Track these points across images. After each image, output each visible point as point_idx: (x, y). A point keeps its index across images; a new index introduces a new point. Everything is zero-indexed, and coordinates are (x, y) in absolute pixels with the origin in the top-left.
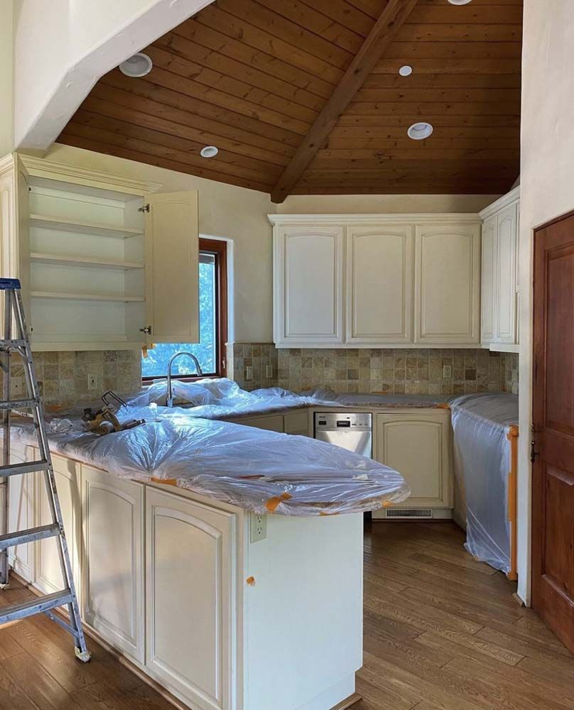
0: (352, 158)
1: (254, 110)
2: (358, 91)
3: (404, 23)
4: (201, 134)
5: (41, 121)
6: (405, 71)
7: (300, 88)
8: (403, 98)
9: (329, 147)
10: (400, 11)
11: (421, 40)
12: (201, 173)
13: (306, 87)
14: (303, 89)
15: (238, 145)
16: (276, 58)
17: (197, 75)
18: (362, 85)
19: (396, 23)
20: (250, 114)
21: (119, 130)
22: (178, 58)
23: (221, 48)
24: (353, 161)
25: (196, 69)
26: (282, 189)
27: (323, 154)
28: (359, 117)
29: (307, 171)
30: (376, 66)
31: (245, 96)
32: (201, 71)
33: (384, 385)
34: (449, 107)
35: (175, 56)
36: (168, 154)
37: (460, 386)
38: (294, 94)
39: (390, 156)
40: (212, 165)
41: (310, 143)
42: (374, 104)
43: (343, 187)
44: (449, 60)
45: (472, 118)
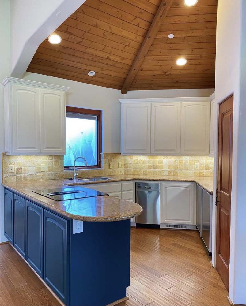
0: (153, 74)
1: (108, 56)
2: (151, 46)
3: (166, 16)
4: (87, 66)
5: (19, 63)
6: (171, 36)
7: (126, 46)
8: (172, 48)
9: (143, 70)
10: (164, 11)
11: (176, 23)
12: (89, 82)
13: (129, 45)
14: (128, 46)
15: (103, 70)
16: (113, 34)
17: (81, 42)
18: (153, 43)
19: (163, 16)
20: (106, 57)
21: (52, 66)
22: (72, 35)
23: (89, 30)
24: (154, 75)
25: (80, 40)
26: (125, 88)
27: (140, 73)
28: (154, 57)
29: (135, 80)
30: (157, 35)
31: (103, 50)
32: (82, 40)
33: (169, 171)
34: (192, 51)
35: (70, 35)
36: (74, 75)
37: (202, 172)
38: (124, 48)
39: (170, 73)
40: (93, 79)
41: (134, 68)
42: (159, 51)
43: (151, 87)
44: (189, 31)
45: (204, 55)
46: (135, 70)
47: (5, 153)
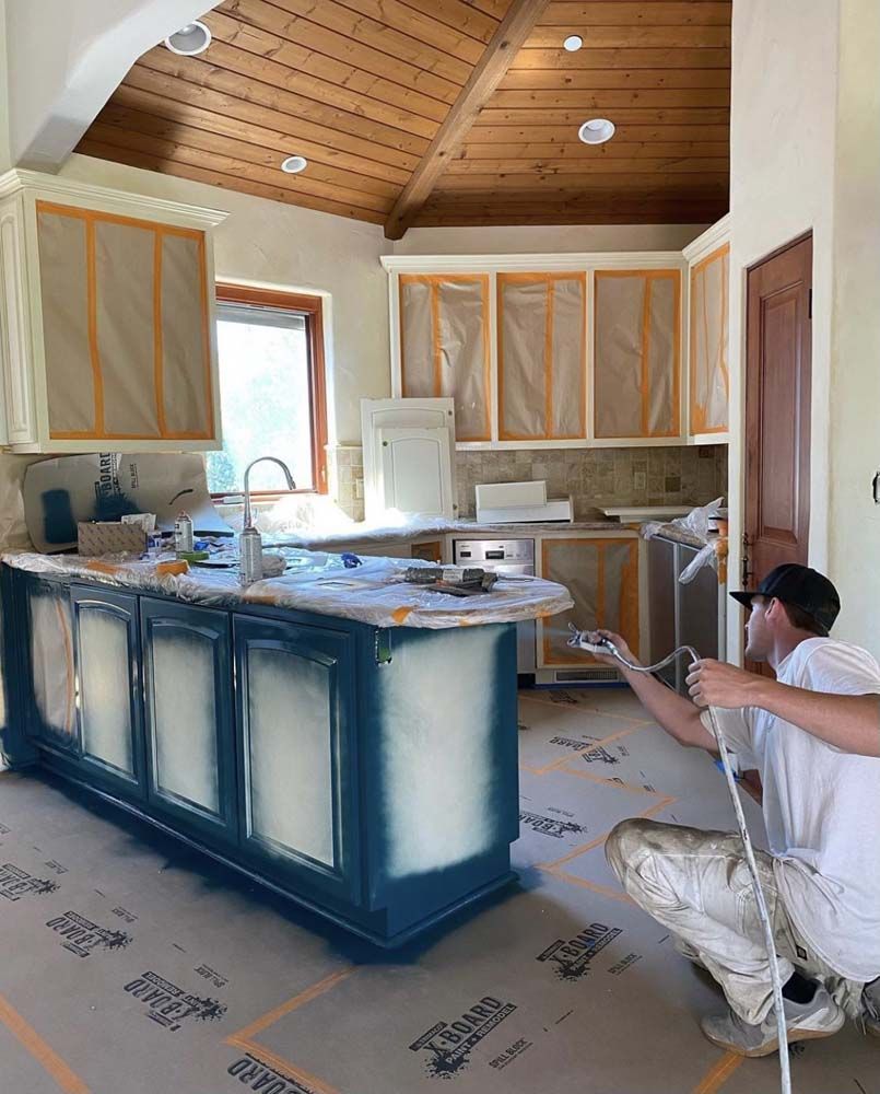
0: (500, 172)
1: (359, 104)
2: (507, 73)
4: (281, 138)
6: (573, 44)
7: (423, 70)
8: (570, 84)
12: (281, 195)
13: (432, 67)
14: (429, 71)
15: (335, 154)
16: (388, 26)
17: (276, 51)
20: (353, 109)
22: (248, 27)
24: (502, 175)
25: (273, 43)
26: (401, 219)
28: (508, 112)
29: (436, 192)
31: (344, 82)
32: (282, 45)
34: (636, 96)
35: (243, 25)
36: (233, 169)
38: (416, 78)
39: (556, 170)
40: (298, 184)
41: (439, 150)
42: (530, 92)
43: (488, 216)
44: (634, 29)
45: (670, 112)
46: (442, 154)
47: (10, 446)
